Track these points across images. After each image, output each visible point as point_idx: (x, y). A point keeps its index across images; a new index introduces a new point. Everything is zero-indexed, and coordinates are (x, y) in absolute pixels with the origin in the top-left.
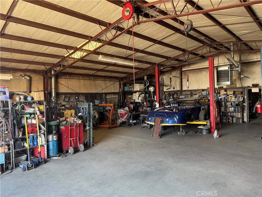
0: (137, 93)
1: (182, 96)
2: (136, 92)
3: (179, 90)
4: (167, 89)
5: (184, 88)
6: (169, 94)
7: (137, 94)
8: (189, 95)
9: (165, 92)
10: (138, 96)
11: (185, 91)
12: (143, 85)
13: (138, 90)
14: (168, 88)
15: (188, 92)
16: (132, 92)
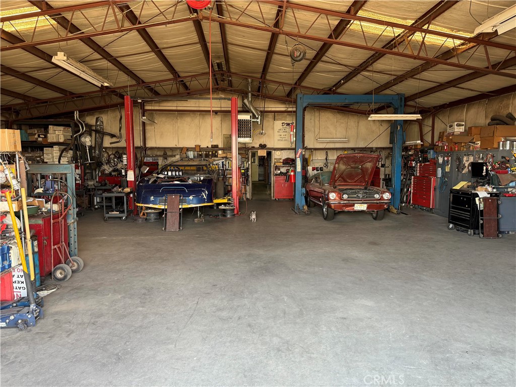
0: (56, 148)
1: (148, 158)
2: (51, 145)
3: (139, 146)
4: (111, 143)
5: (150, 144)
6: (116, 152)
7: (56, 150)
8: (160, 156)
9: (106, 148)
10: (58, 154)
11: (152, 148)
12: (70, 129)
13: (62, 140)
14: (114, 140)
15: (157, 152)
16: (43, 145)
